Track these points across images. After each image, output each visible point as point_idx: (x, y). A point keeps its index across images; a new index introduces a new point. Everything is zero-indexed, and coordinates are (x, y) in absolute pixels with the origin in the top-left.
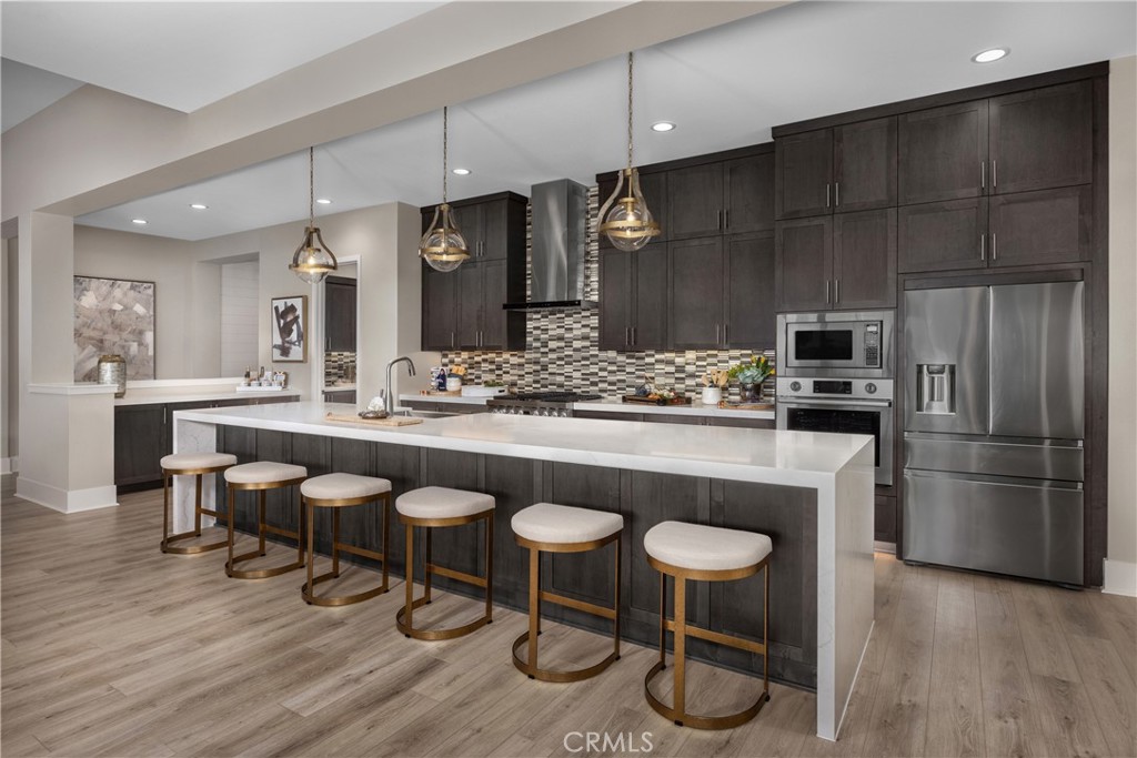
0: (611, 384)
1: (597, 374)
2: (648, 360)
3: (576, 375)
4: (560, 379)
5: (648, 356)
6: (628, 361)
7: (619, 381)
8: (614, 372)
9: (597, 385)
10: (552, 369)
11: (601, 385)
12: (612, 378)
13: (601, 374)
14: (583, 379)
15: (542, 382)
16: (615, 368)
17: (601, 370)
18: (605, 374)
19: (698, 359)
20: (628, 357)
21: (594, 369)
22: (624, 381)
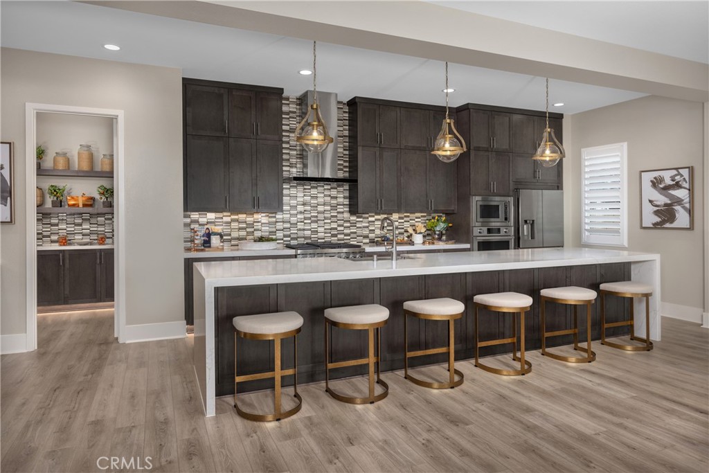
0: (346, 235)
1: (336, 229)
2: (370, 219)
3: (321, 229)
4: (308, 233)
5: (370, 216)
6: (358, 220)
7: (352, 233)
8: (349, 227)
9: (337, 236)
10: (300, 226)
11: (339, 236)
12: (347, 231)
13: (339, 229)
14: (325, 233)
15: (292, 236)
16: (349, 225)
17: (339, 226)
18: (342, 228)
19: (400, 218)
20: (358, 217)
21: (334, 225)
22: (355, 233)
